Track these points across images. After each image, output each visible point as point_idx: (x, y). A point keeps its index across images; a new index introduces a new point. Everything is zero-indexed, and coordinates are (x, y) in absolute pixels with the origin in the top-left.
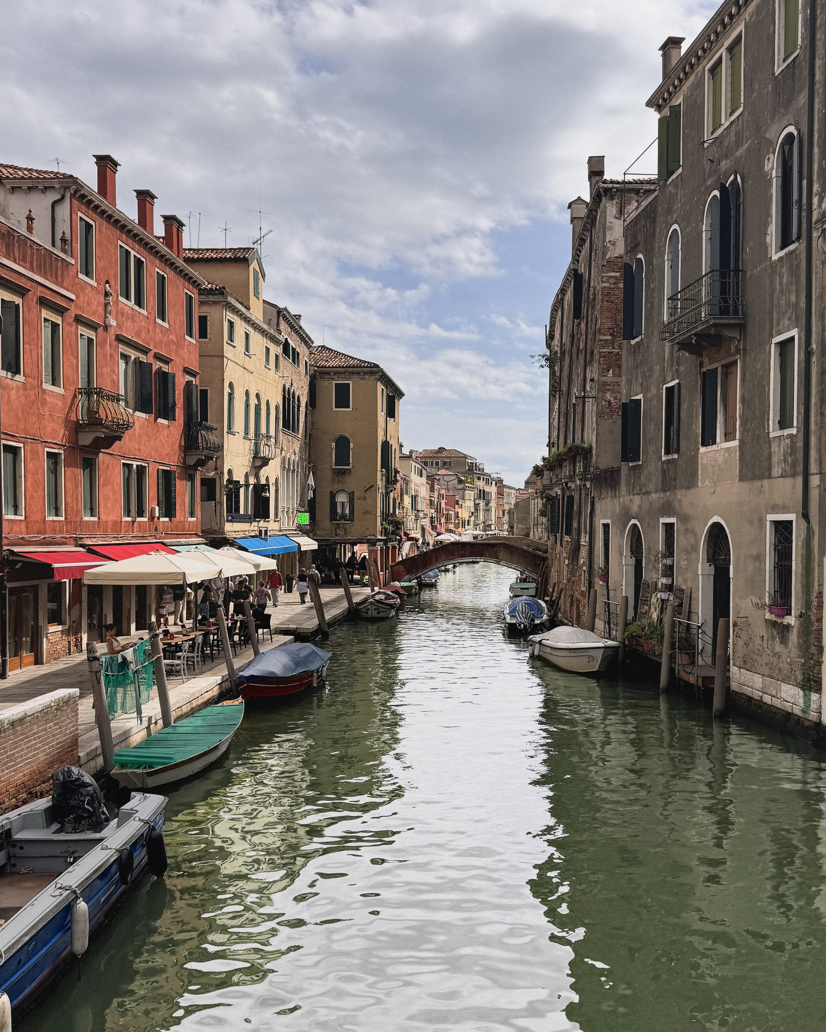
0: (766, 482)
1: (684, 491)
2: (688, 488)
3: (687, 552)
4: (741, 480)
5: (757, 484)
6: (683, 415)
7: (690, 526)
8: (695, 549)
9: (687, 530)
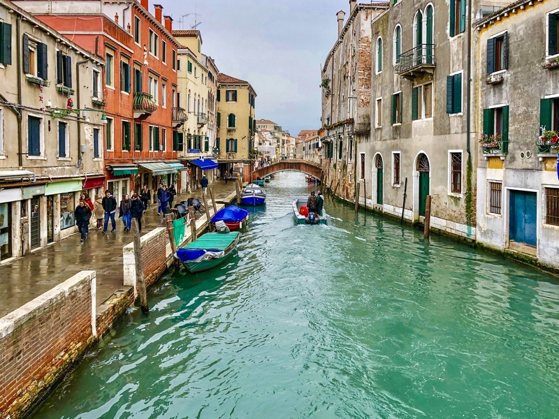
0: (447, 136)
1: (405, 139)
2: (407, 138)
3: (407, 166)
4: (435, 134)
5: (443, 136)
6: (404, 106)
7: (408, 155)
8: (411, 165)
9: (406, 156)
